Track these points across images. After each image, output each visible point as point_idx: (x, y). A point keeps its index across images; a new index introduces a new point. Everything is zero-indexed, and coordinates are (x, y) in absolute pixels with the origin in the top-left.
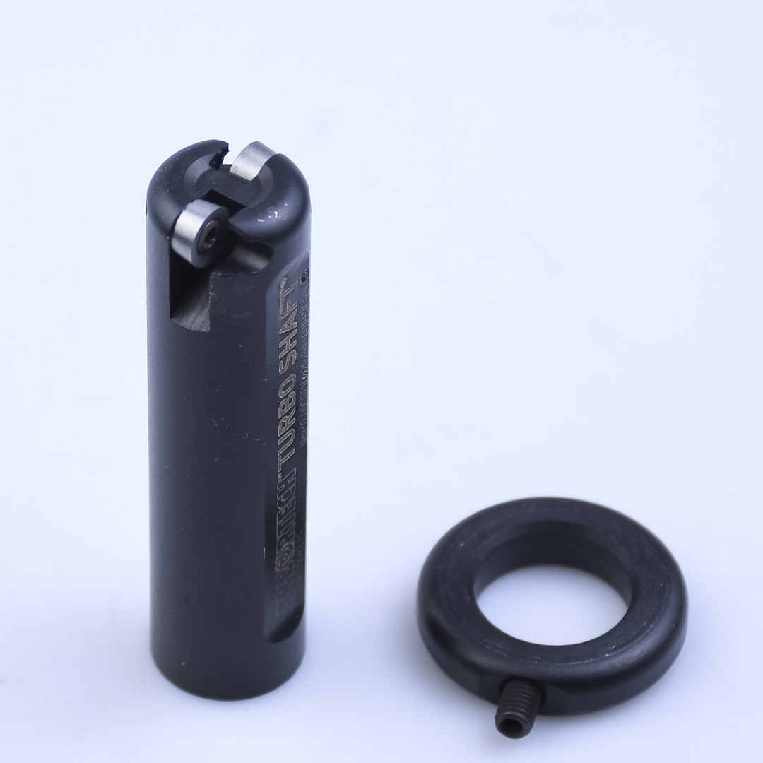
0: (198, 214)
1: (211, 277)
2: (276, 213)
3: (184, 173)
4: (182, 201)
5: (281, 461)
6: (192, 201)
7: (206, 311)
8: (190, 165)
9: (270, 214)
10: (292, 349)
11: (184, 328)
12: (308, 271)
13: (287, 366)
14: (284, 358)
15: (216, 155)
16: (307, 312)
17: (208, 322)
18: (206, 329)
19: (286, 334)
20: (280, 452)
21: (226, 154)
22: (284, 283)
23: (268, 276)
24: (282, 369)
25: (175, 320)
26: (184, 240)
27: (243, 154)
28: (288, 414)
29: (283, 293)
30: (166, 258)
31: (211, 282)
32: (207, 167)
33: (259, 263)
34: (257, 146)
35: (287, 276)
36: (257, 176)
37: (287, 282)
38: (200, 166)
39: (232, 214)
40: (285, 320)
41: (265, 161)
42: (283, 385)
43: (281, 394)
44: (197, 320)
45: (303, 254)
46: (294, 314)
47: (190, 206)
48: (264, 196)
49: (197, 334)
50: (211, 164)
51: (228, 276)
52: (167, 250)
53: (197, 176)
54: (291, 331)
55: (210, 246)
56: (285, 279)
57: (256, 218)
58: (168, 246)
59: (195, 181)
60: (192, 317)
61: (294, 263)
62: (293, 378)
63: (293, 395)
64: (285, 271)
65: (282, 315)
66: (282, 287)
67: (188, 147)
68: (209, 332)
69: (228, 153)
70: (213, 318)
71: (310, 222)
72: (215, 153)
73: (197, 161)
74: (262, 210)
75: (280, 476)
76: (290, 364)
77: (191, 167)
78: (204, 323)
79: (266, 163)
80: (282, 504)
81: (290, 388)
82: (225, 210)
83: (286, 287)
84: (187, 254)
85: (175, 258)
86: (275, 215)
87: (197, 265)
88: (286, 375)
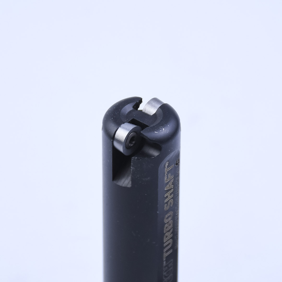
0: (126, 129)
1: (132, 159)
2: (164, 129)
3: (121, 110)
4: (119, 124)
5: (165, 255)
6: (124, 123)
7: (130, 178)
8: (123, 107)
9: (161, 130)
10: (171, 199)
11: (119, 185)
12: (179, 160)
13: (168, 207)
14: (167, 203)
15: (136, 103)
16: (178, 181)
17: (130, 182)
18: (129, 186)
19: (168, 191)
20: (165, 250)
21: (141, 103)
22: (167, 164)
23: (160, 159)
24: (166, 208)
25: (115, 182)
26: (119, 142)
27: (149, 103)
28: (169, 231)
29: (166, 170)
30: (111, 150)
31: (132, 162)
32: (131, 109)
33: (155, 153)
34: (155, 100)
35: (168, 161)
36: (155, 113)
37: (169, 164)
38: (129, 108)
39: (142, 130)
40: (168, 183)
41: (159, 106)
42: (167, 216)
43: (166, 221)
44: (126, 182)
45: (176, 151)
46: (172, 181)
47: (123, 125)
48: (158, 121)
49: (125, 188)
50: (133, 107)
51: (140, 159)
52: (111, 147)
53: (127, 113)
54: (170, 189)
55: (132, 145)
56: (168, 162)
57: (154, 131)
58: (112, 144)
59: (126, 114)
60: (123, 180)
61: (172, 155)
62: (171, 213)
63: (171, 222)
64: (168, 158)
65: (166, 181)
66: (166, 166)
67: (123, 100)
68: (131, 187)
69: (142, 103)
70: (133, 181)
71: (180, 135)
72: (136, 102)
73: (127, 105)
74: (157, 127)
75: (165, 263)
76: (170, 207)
77: (124, 108)
78: (128, 183)
79: (159, 107)
80: (166, 277)
81: (170, 218)
82: (139, 128)
83: (168, 166)
84: (120, 148)
85: (115, 151)
86: (163, 130)
87: (126, 154)
88: (167, 212)
